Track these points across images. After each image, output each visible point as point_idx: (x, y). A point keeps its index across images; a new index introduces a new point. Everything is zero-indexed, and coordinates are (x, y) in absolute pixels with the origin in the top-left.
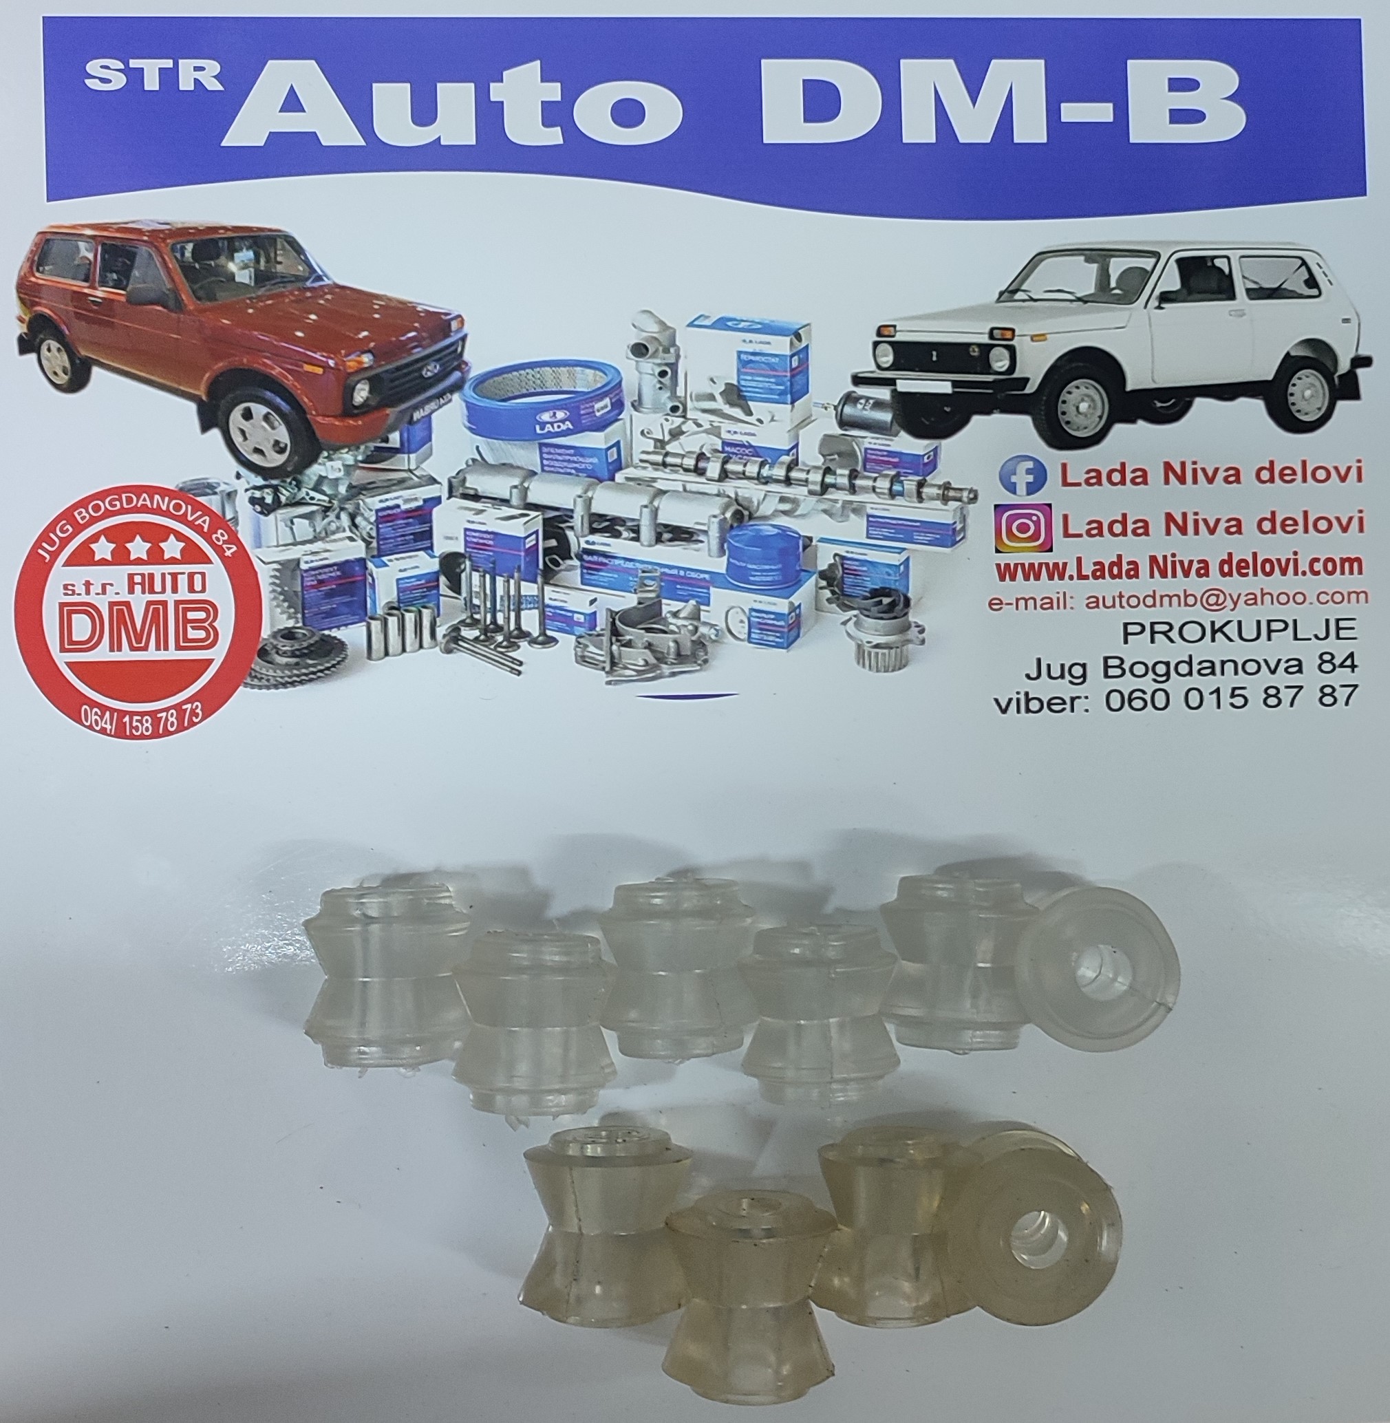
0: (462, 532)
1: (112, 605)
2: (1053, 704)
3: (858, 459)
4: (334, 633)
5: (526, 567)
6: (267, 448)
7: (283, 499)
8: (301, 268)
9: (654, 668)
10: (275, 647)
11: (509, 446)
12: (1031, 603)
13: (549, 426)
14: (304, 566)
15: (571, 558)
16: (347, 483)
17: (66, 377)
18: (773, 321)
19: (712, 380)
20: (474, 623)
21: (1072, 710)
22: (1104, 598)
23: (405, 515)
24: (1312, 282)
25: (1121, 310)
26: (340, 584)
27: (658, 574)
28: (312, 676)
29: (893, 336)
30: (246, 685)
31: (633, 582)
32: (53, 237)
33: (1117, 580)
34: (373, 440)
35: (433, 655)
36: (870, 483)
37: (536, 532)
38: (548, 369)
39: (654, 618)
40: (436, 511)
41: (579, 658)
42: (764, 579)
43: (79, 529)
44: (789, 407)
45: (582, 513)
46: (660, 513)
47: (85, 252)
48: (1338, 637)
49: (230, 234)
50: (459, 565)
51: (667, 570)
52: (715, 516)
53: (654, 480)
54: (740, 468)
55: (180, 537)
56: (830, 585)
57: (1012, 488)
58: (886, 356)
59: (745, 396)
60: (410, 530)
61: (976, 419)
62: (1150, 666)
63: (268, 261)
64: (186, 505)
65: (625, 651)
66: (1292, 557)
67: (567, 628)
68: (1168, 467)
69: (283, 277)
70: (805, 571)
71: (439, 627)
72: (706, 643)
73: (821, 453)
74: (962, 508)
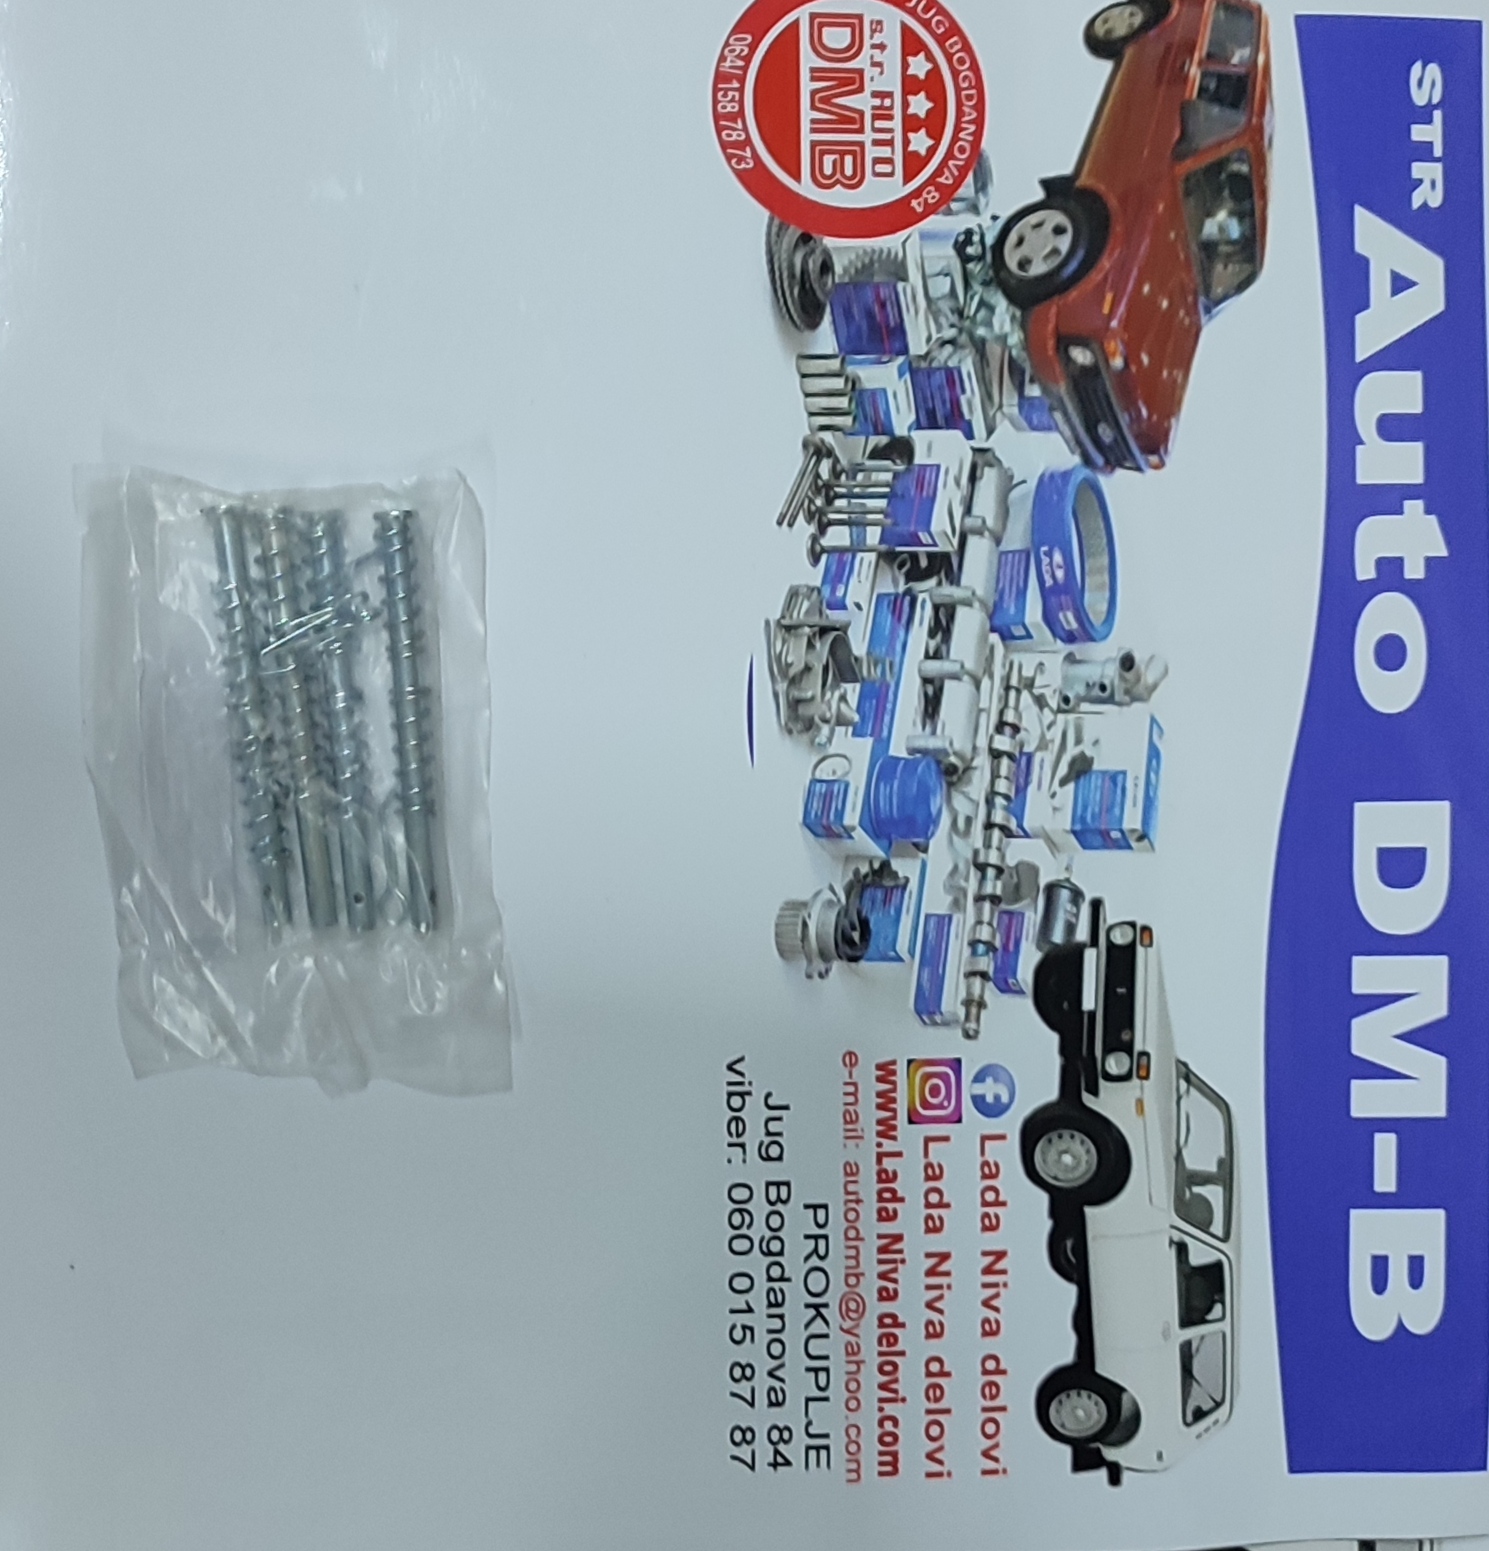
0: (937, 463)
1: (860, 72)
2: (737, 1122)
3: (1013, 904)
4: (827, 318)
5: (897, 532)
7: (970, 266)
8: (1220, 290)
9: (784, 675)
10: (813, 251)
11: (1027, 516)
12: (851, 1099)
13: (1048, 560)
14: (900, 286)
15: (907, 582)
16: (987, 336)
17: (1101, 33)
18: (1158, 809)
19: (1096, 742)
20: (836, 474)
21: (730, 1145)
22: (855, 1182)
23: (954, 401)
24: (1199, 1414)
25: (1170, 1199)
26: (880, 328)
27: (888, 679)
28: (780, 291)
29: (1142, 944)
30: (771, 219)
31: (882, 650)
32: (1255, 21)
33: (875, 1197)
34: (1032, 366)
35: (802, 427)
36: (986, 917)
37: (935, 545)
38: (1105, 560)
39: (841, 675)
40: (958, 434)
41: (795, 590)
42: (882, 799)
43: (941, 40)
44: (1068, 827)
45: (956, 596)
46: (955, 682)
47: (1240, 55)
48: (808, 1448)
49: (1258, 212)
50: (901, 457)
51: (892, 690)
52: (951, 744)
53: (991, 677)
54: (1004, 771)
55: (932, 151)
56: (874, 872)
57: (979, 1078)
58: (1122, 936)
60: (939, 405)
61: (1054, 1038)
62: (781, 1234)
63: (1228, 255)
64: (967, 160)
65: (803, 641)
66: (901, 1394)
67: (829, 577)
68: (1000, 1255)
69: (1210, 271)
70: (890, 844)
71: (834, 436)
72: (811, 732)
73: (1019, 863)
74: (958, 1022)
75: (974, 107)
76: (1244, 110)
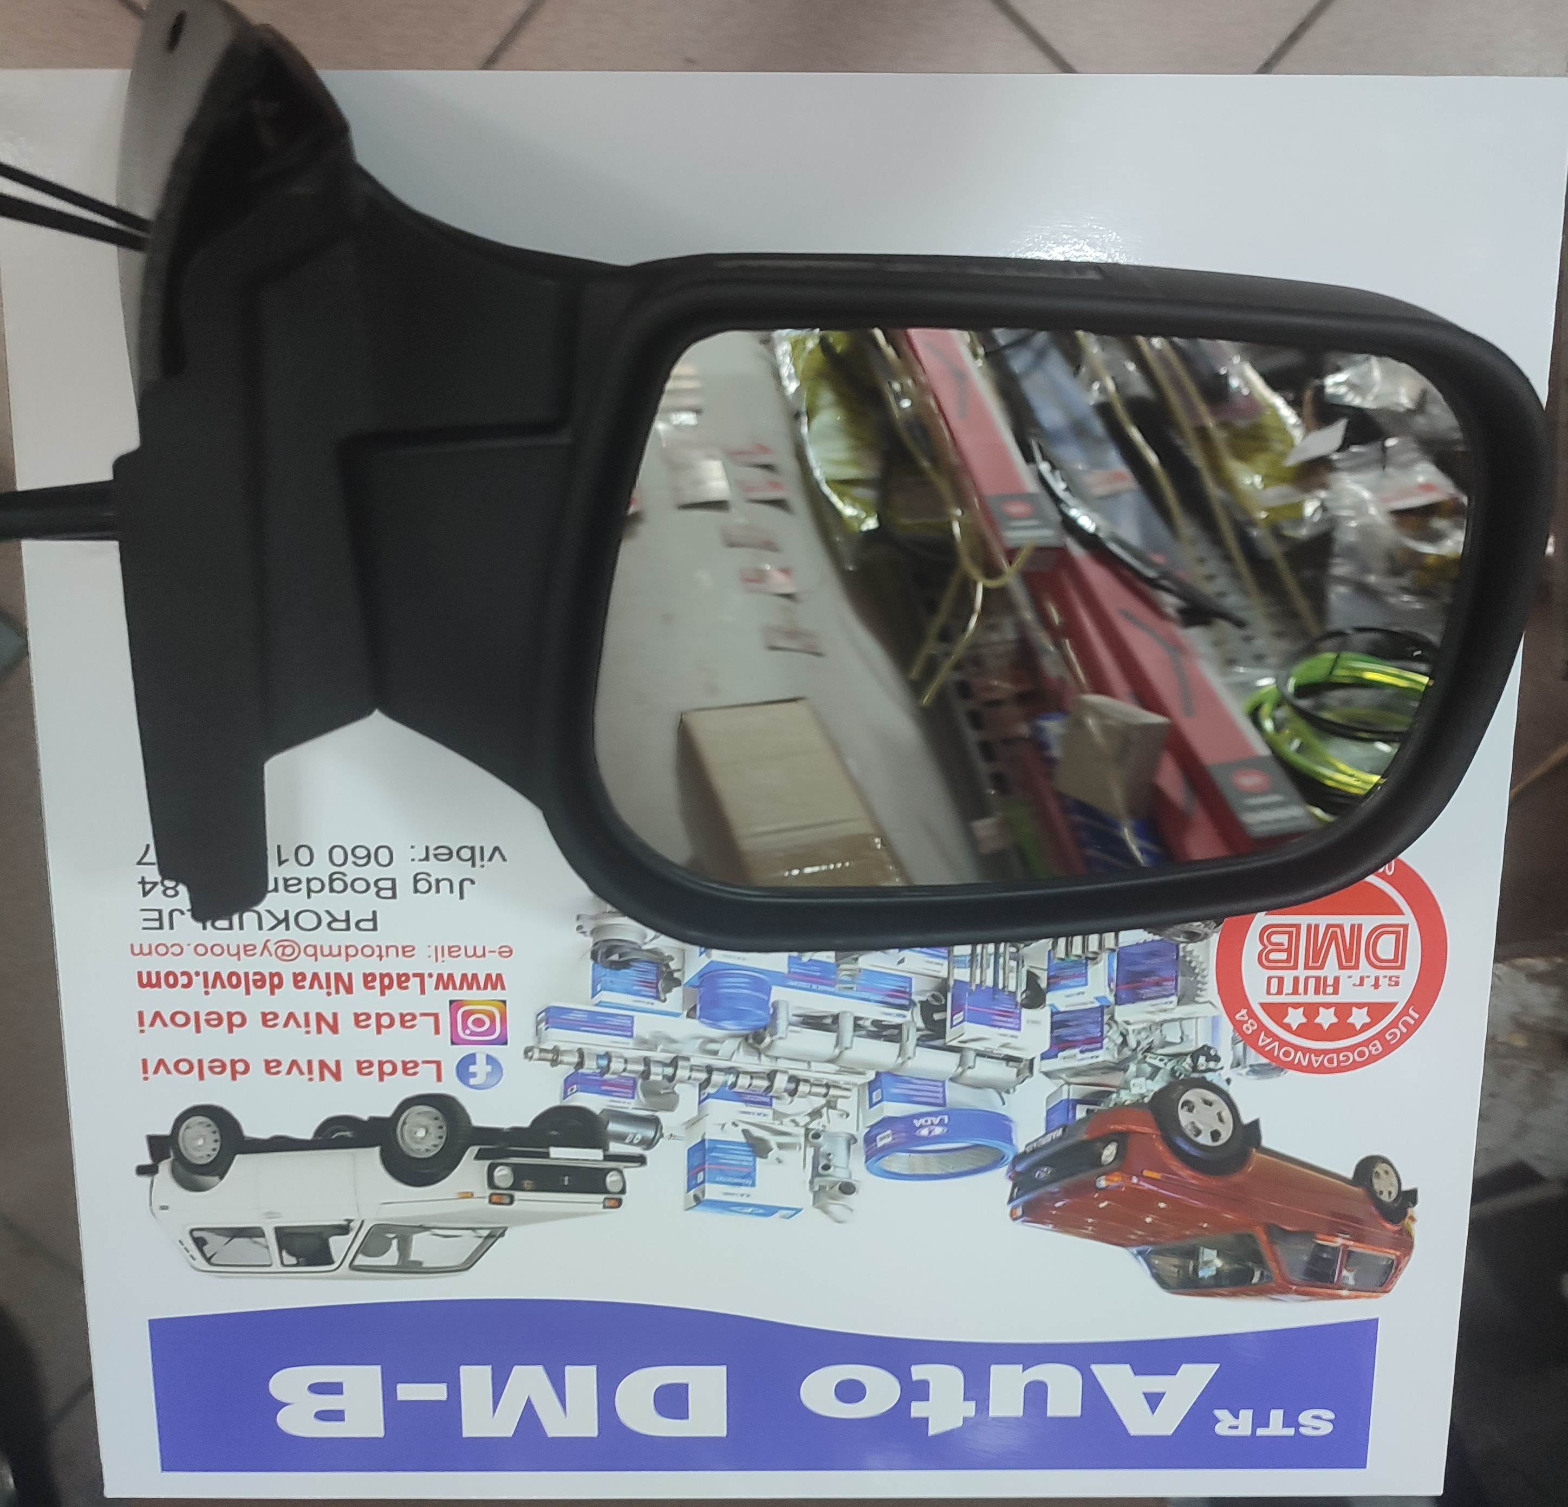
0: (1022, 1028)
1: (1356, 967)
2: (448, 854)
3: (642, 1090)
4: (1150, 937)
5: (964, 994)
6: (1199, 1106)
7: (1189, 1060)
8: (1157, 1262)
10: (1206, 925)
11: (973, 1105)
12: (470, 952)
13: (937, 1122)
14: (1174, 999)
15: (922, 1003)
16: (1128, 1073)
17: (1377, 1169)
18: (720, 1213)
19: (780, 1161)
20: (1017, 943)
21: (427, 848)
22: (397, 955)
23: (1074, 1044)
24: (200, 1243)
25: (387, 1220)
26: (1138, 982)
27: (838, 986)
29: (605, 1199)
31: (862, 979)
32: (1376, 1288)
33: (384, 972)
34: (1101, 1113)
36: (630, 1067)
37: (952, 1026)
38: (936, 1172)
40: (1046, 1046)
42: (735, 980)
43: (1380, 1036)
44: (707, 1137)
45: (908, 1043)
46: (834, 1043)
47: (1349, 1276)
48: (160, 912)
49: (1219, 1290)
50: (1026, 997)
51: (829, 989)
52: (781, 1038)
53: (838, 1073)
54: (756, 1082)
55: (1287, 1028)
56: (671, 973)
57: (490, 1060)
58: (613, 1182)
59: (748, 1147)
60: (1072, 1030)
61: (526, 1123)
62: (349, 889)
63: (1185, 1268)
66: (210, 990)
68: (337, 1076)
69: (1174, 1254)
70: (694, 987)
73: (678, 1096)
74: (539, 1042)
76: (1304, 1280)
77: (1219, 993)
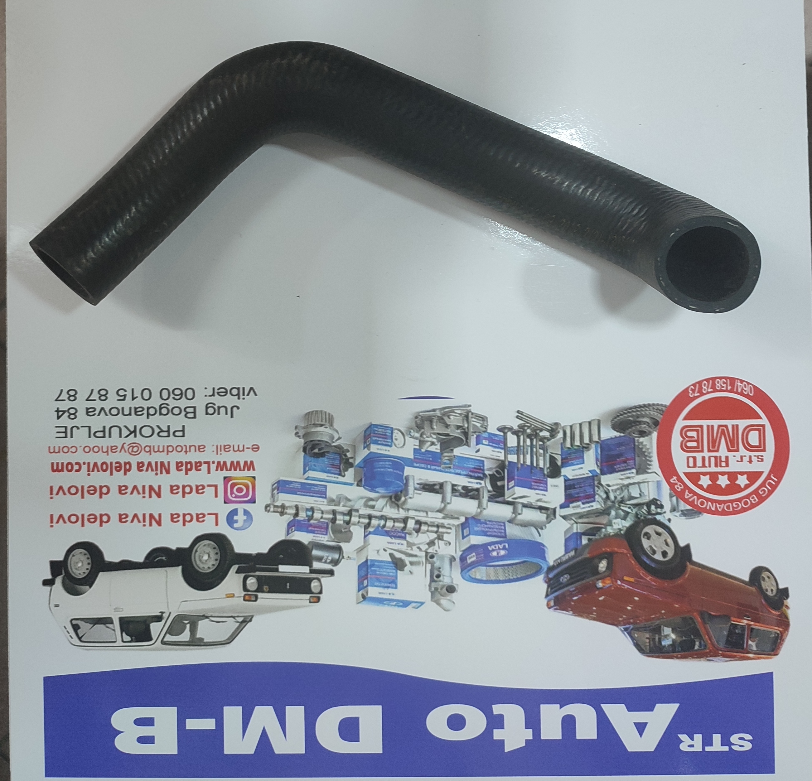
0: (548, 490)
1: (737, 450)
2: (225, 392)
3: (332, 530)
4: (618, 434)
5: (514, 470)
6: (654, 536)
7: (645, 508)
8: (636, 635)
9: (444, 414)
10: (649, 427)
11: (523, 536)
12: (236, 449)
13: (501, 548)
14: (634, 471)
15: (490, 475)
16: (611, 516)
17: (763, 575)
18: (379, 605)
19: (411, 573)
20: (543, 439)
22: (195, 451)
23: (579, 498)
24: (76, 628)
25: (184, 612)
26: (614, 461)
27: (442, 466)
28: (630, 411)
29: (311, 597)
30: (665, 406)
31: (456, 462)
32: (770, 652)
33: (188, 461)
34: (596, 540)
35: (565, 422)
36: (325, 516)
37: (508, 489)
38: (501, 578)
39: (444, 442)
40: (562, 500)
41: (485, 419)
42: (384, 463)
43: (755, 492)
44: (369, 558)
45: (483, 500)
46: (441, 500)
47: (753, 645)
48: (66, 427)
49: (675, 654)
50: (550, 471)
51: (437, 468)
52: (411, 498)
53: (444, 518)
54: (397, 524)
55: (701, 487)
56: (347, 460)
57: (246, 512)
58: (315, 586)
59: (393, 563)
60: (577, 491)
61: (265, 551)
62: (170, 414)
63: (654, 639)
64: (697, 505)
65: (461, 423)
66: (90, 473)
68: (159, 523)
69: (645, 630)
70: (361, 467)
71: (561, 437)
72: (416, 428)
73: (351, 533)
74: (274, 501)
75: (723, 509)
76: (725, 647)
77: (660, 467)
